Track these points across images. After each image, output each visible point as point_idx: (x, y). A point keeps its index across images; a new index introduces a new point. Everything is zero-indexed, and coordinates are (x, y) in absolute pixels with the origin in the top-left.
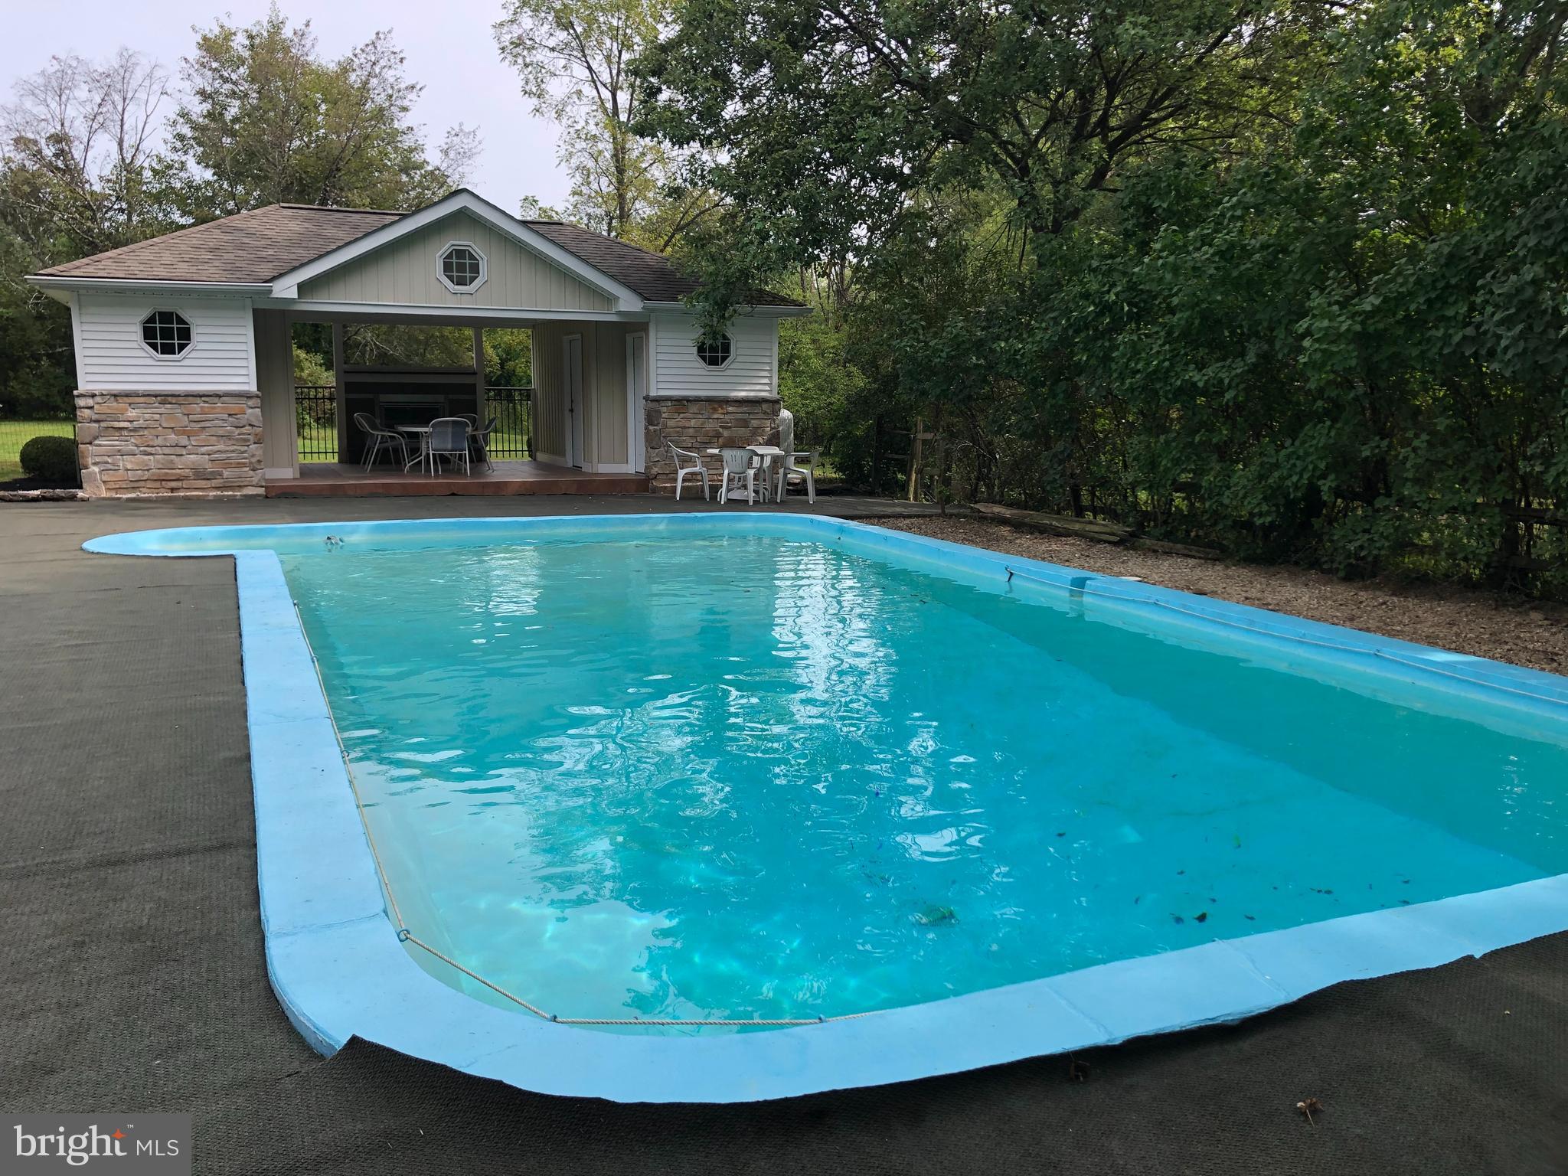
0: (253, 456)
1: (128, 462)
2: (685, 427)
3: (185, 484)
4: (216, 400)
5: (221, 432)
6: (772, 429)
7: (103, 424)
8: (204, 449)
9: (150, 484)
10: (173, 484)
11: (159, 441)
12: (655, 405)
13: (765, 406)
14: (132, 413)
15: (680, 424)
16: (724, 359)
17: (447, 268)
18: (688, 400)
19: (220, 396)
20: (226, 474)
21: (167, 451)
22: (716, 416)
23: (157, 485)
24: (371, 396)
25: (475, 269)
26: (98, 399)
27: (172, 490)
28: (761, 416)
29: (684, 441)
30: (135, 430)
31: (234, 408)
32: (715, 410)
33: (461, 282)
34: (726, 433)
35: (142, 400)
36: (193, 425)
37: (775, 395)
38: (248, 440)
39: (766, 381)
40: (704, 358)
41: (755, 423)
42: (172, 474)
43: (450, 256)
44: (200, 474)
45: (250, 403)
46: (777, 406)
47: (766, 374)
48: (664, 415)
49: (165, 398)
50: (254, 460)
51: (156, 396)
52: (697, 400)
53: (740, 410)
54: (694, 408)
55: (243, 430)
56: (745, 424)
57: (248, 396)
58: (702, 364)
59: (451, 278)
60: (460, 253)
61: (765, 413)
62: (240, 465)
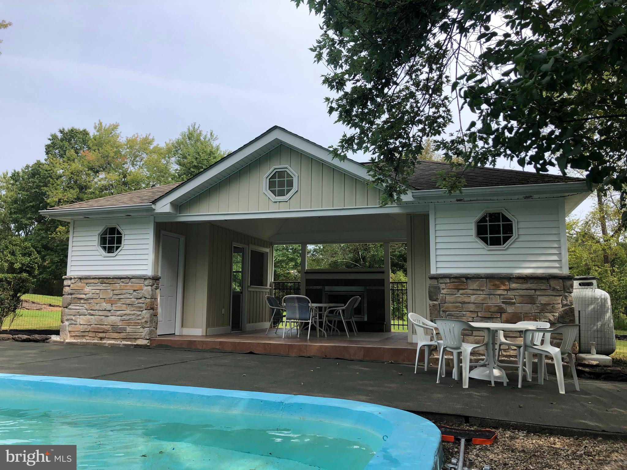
0: (143, 318)
1: (81, 320)
2: (464, 303)
3: (107, 335)
4: (128, 280)
5: (128, 301)
6: (563, 306)
7: (73, 296)
8: (119, 313)
9: (91, 334)
10: (101, 335)
11: (97, 307)
12: (434, 282)
13: (553, 283)
14: (87, 289)
15: (460, 300)
16: (506, 239)
17: (272, 185)
18: (468, 278)
19: (130, 279)
20: (129, 329)
21: (101, 313)
22: (499, 292)
23: (93, 335)
24: (319, 287)
25: (290, 184)
26: (73, 281)
27: (101, 339)
28: (550, 292)
29: (464, 315)
30: (87, 300)
31: (137, 286)
32: (497, 287)
33: (281, 193)
34: (510, 309)
35: (92, 281)
36: (115, 297)
37: (566, 271)
38: (142, 307)
39: (555, 258)
40: (485, 240)
41: (543, 300)
42: (101, 329)
43: (273, 177)
44: (116, 329)
45: (147, 282)
46: (568, 283)
47: (555, 251)
48: (443, 291)
49: (103, 280)
50: (143, 321)
51: (99, 278)
52: (477, 277)
53: (525, 286)
54: (474, 285)
55: (140, 301)
56: (531, 300)
57: (145, 278)
58: (481, 244)
59: (274, 192)
60: (281, 174)
61: (554, 289)
62: (136, 324)
